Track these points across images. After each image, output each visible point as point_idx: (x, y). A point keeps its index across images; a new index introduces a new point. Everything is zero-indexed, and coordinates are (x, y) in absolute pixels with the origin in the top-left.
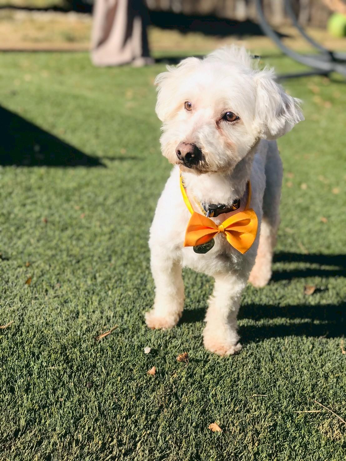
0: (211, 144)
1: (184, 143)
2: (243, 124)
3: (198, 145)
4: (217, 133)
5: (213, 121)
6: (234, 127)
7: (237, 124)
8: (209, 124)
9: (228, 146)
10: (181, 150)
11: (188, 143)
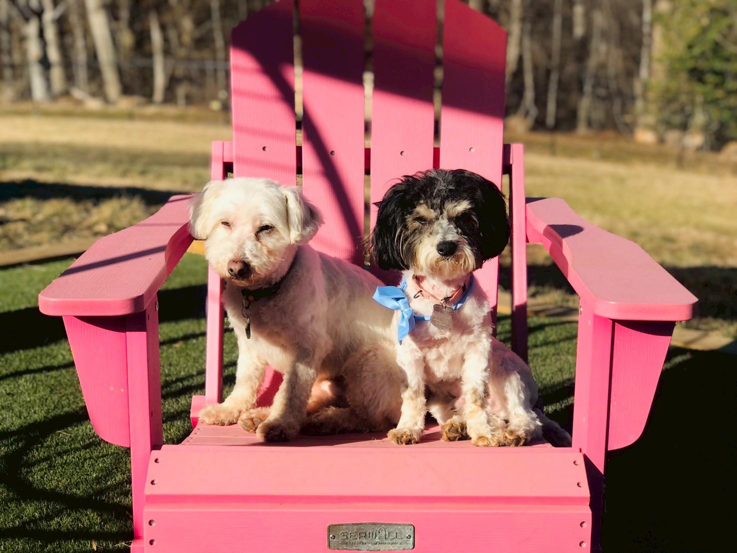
0: (256, 256)
1: (234, 261)
2: (278, 231)
3: (246, 260)
4: (259, 245)
5: (253, 235)
6: (271, 234)
7: (272, 232)
8: (249, 238)
9: (270, 252)
10: (233, 267)
11: (237, 261)
